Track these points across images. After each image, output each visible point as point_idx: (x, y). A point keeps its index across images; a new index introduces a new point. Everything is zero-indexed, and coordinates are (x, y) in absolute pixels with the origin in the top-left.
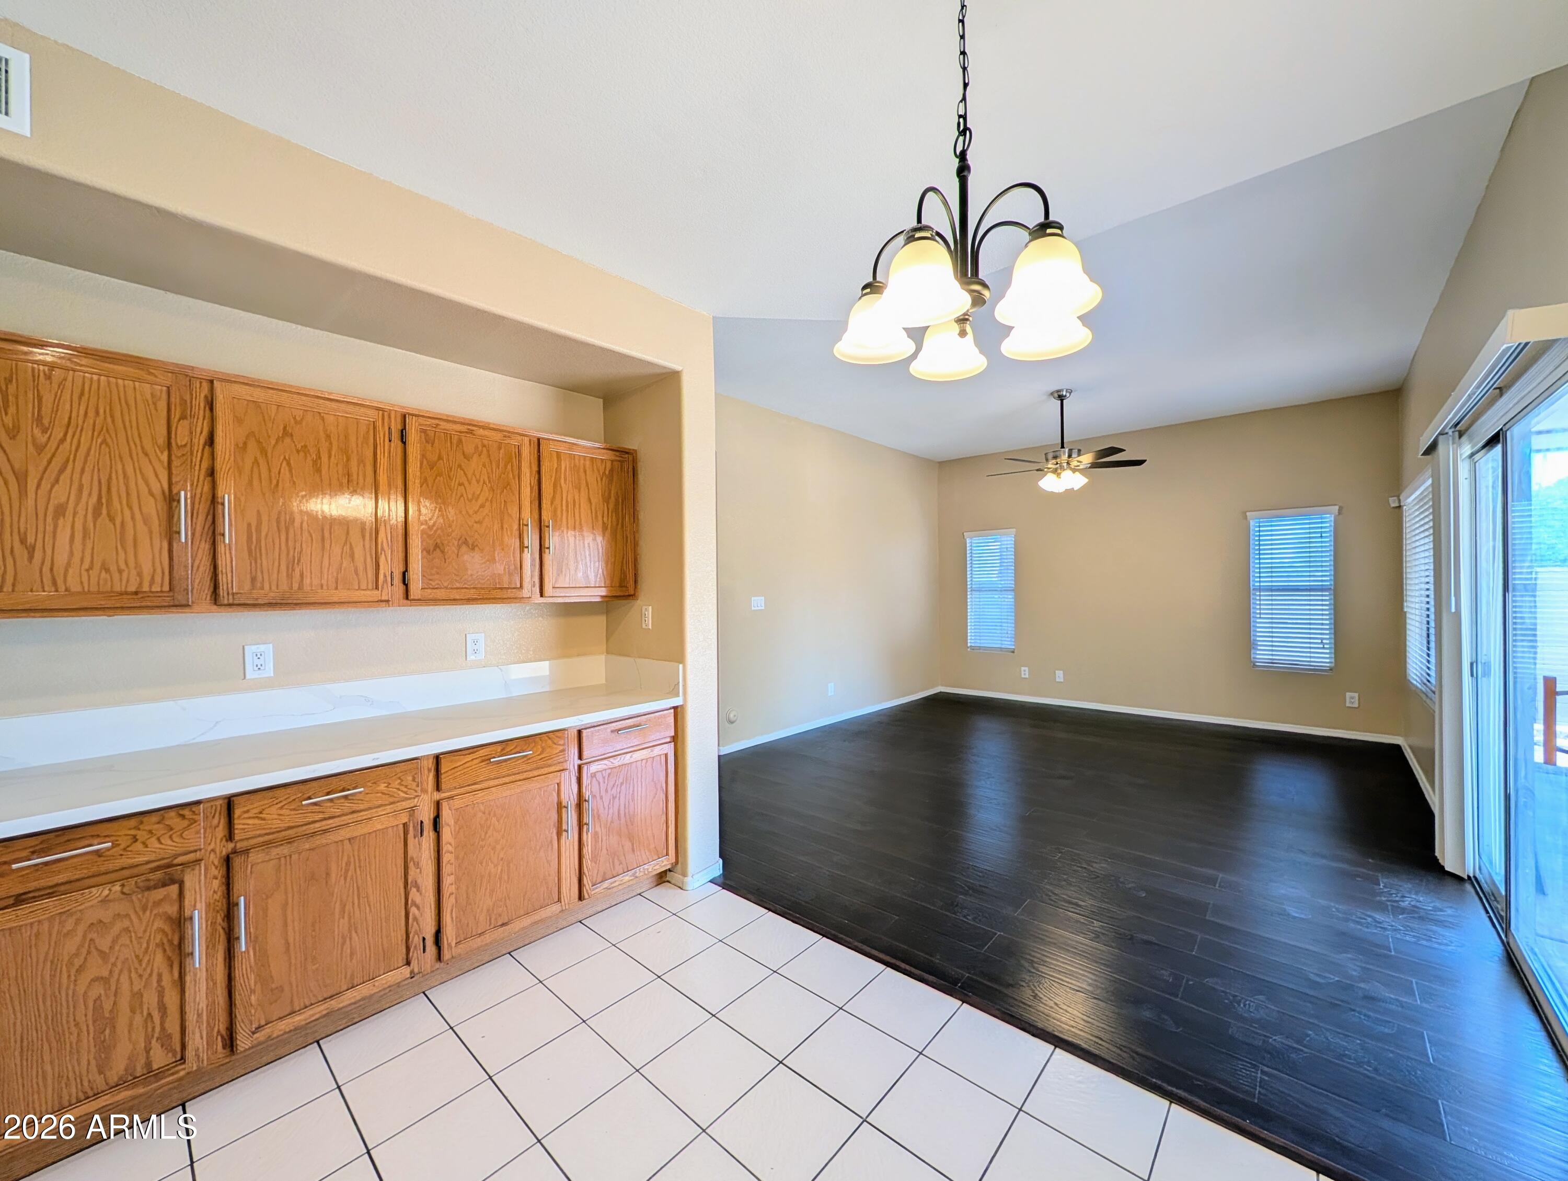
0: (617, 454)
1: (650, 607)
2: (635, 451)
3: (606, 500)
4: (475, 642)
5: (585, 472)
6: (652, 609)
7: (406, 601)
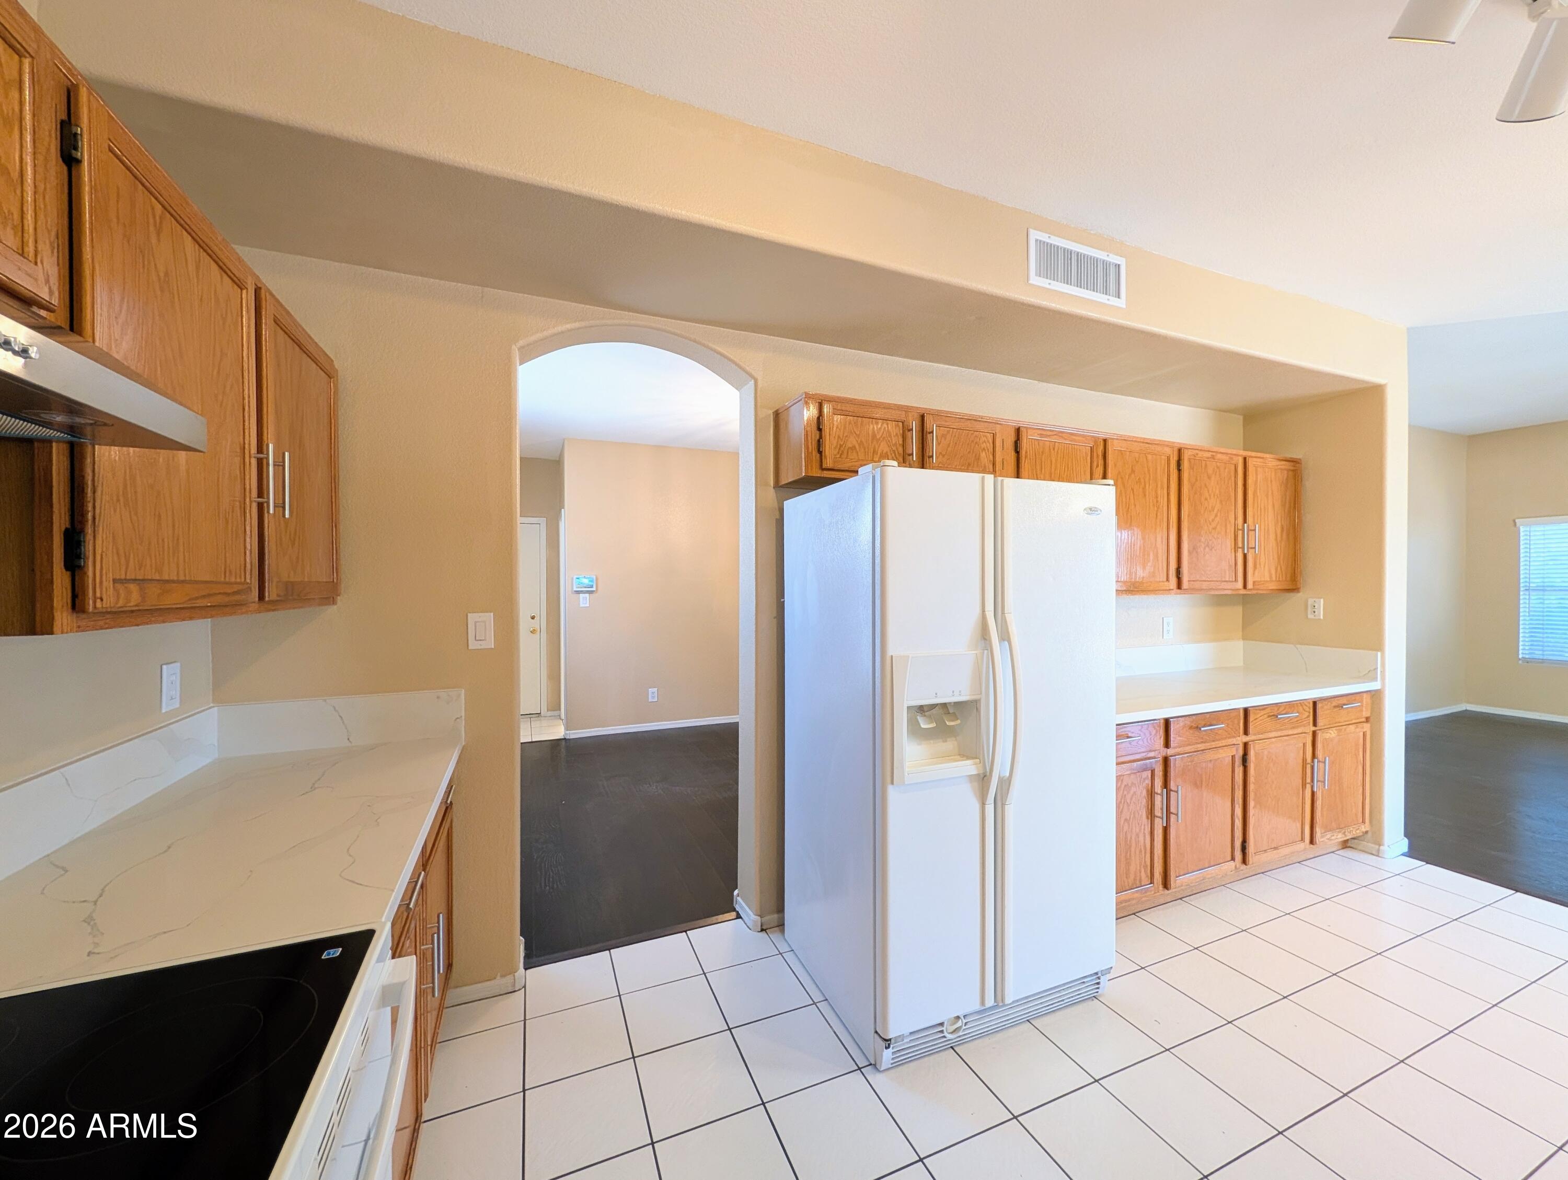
0: (1292, 464)
1: (1322, 600)
2: (1300, 459)
3: (1283, 505)
4: (1168, 624)
5: (1271, 481)
6: (1324, 601)
7: (1179, 591)
